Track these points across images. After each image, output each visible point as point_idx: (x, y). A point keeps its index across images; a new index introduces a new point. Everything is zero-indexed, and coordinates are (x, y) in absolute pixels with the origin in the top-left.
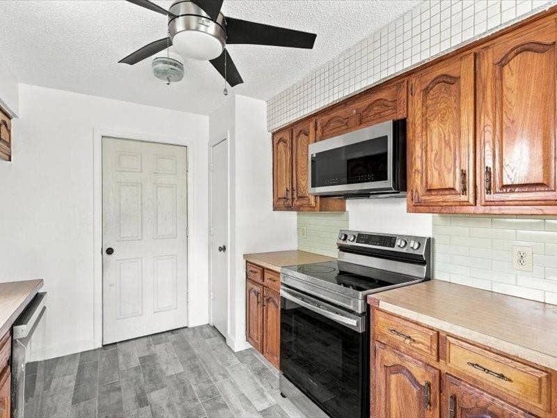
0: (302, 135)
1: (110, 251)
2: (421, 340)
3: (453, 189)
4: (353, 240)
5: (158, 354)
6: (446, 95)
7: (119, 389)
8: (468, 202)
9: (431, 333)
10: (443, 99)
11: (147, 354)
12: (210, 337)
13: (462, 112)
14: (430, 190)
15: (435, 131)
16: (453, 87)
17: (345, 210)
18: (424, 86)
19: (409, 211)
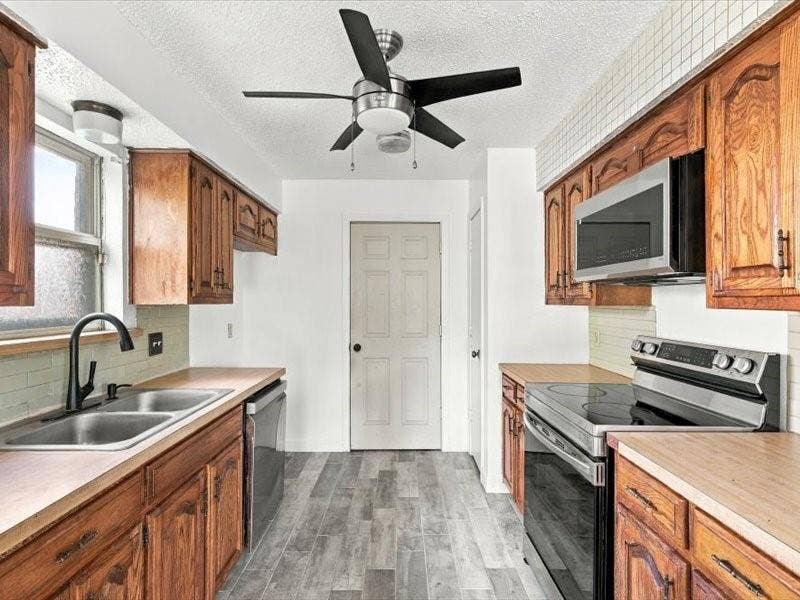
0: (576, 191)
1: (357, 348)
2: (664, 511)
3: (770, 266)
4: (653, 354)
5: (399, 472)
6: (758, 102)
7: (351, 496)
8: (793, 288)
9: (677, 501)
10: (755, 108)
11: (388, 469)
12: (463, 468)
13: (783, 127)
14: (735, 269)
15: (742, 166)
16: (769, 84)
17: (650, 305)
18: (726, 91)
19: (709, 306)
